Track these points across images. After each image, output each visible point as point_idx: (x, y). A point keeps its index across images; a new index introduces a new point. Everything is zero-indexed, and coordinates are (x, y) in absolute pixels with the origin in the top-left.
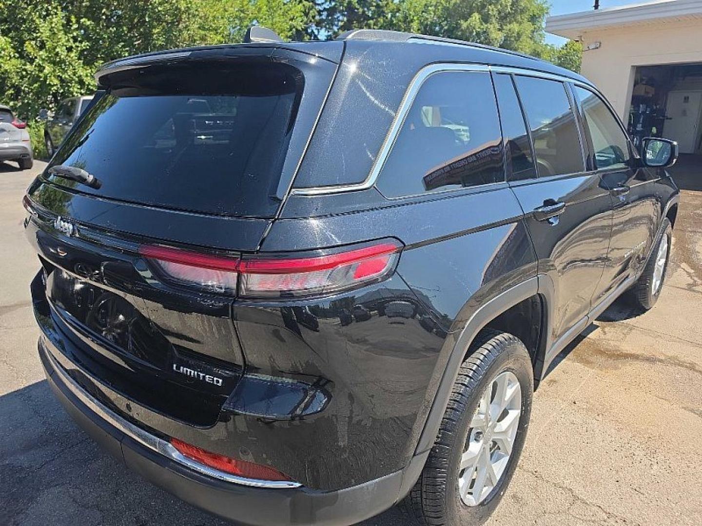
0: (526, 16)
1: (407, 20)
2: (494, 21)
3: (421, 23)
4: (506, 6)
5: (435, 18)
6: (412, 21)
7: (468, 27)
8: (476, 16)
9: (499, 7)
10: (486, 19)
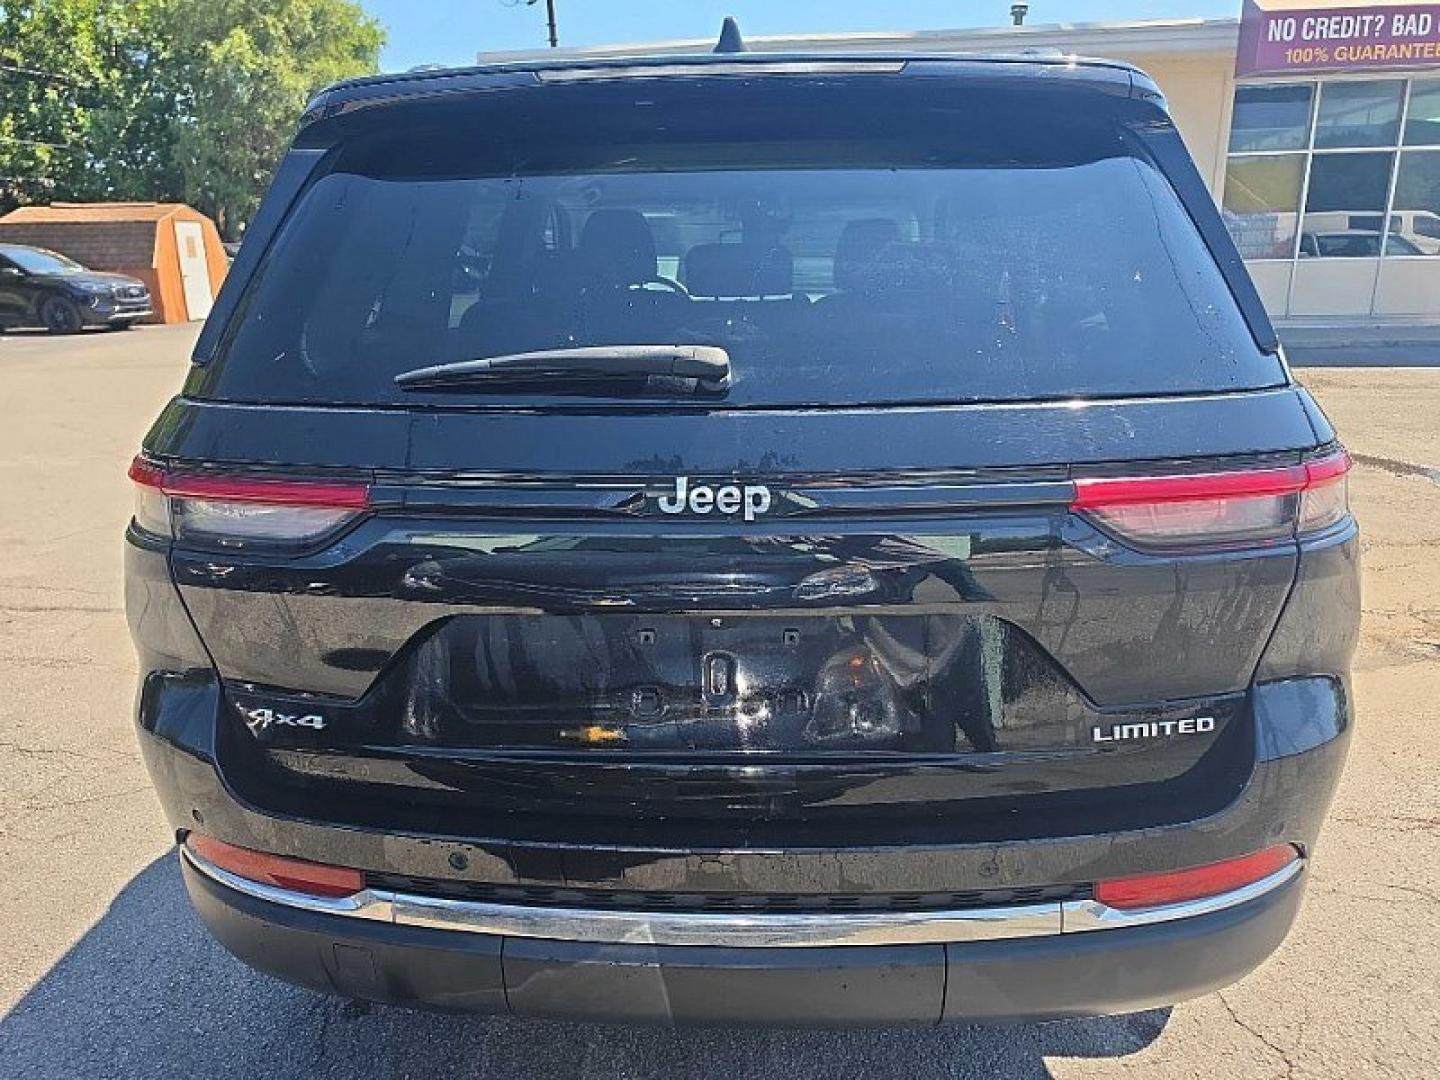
0: (345, 44)
1: (59, 30)
2: (281, 50)
3: (97, 39)
4: (302, 20)
5: (134, 31)
6: (73, 31)
7: (226, 59)
8: (240, 38)
9: (287, 20)
10: (262, 43)
